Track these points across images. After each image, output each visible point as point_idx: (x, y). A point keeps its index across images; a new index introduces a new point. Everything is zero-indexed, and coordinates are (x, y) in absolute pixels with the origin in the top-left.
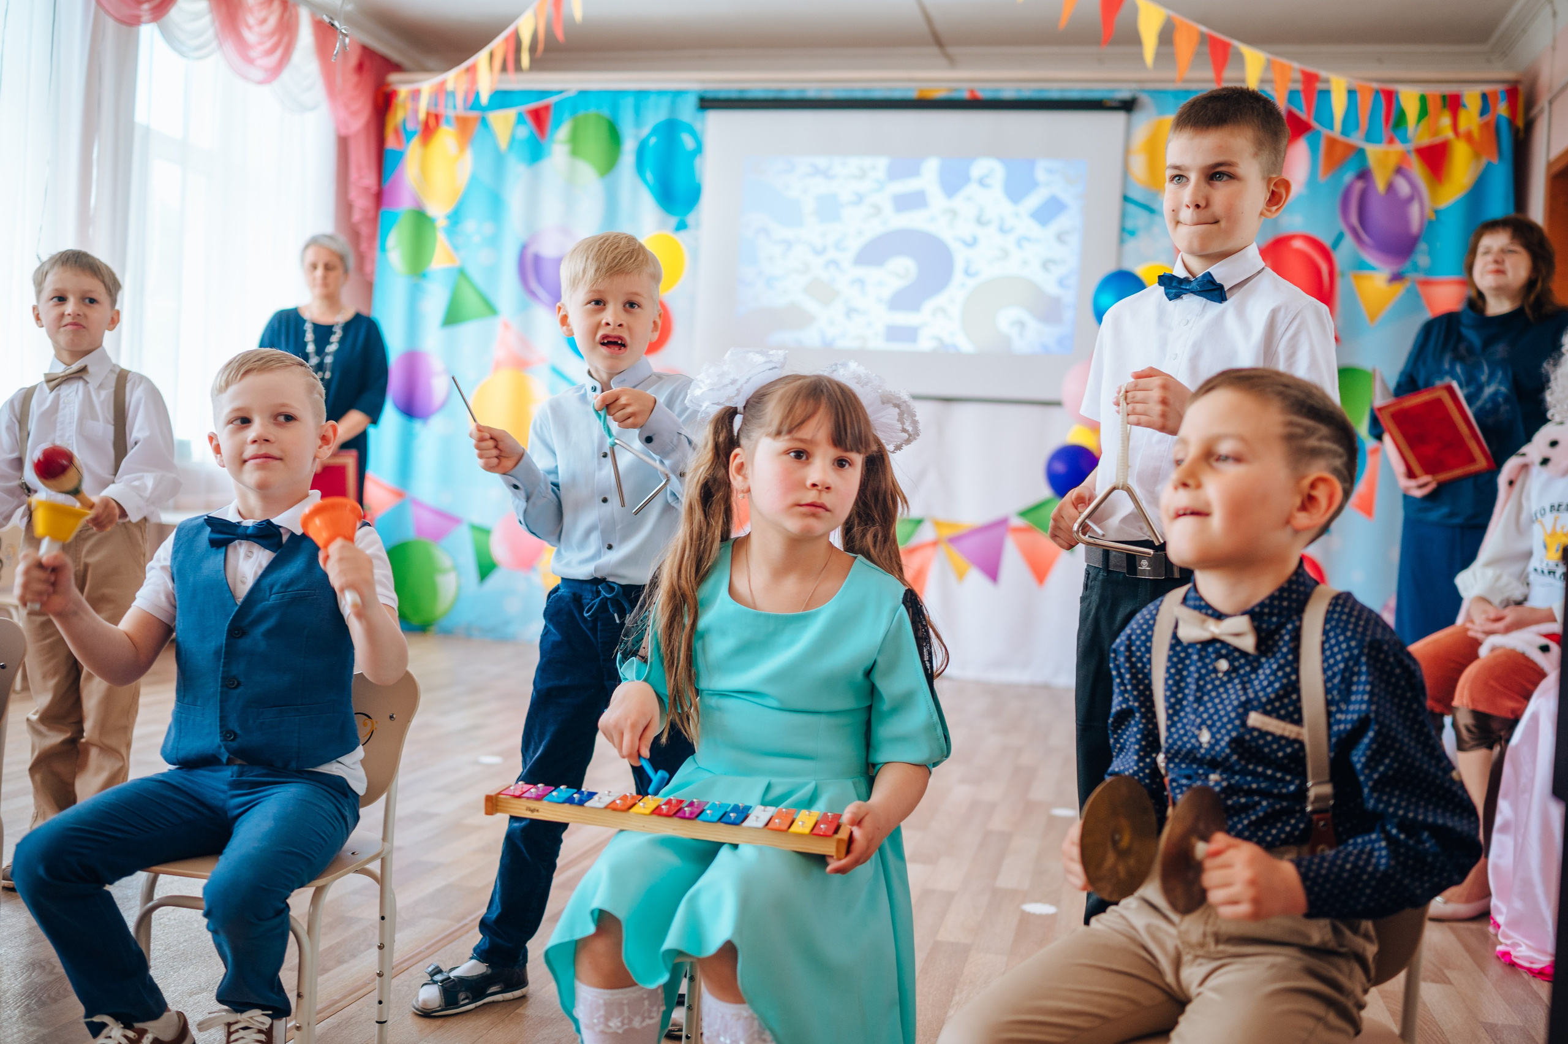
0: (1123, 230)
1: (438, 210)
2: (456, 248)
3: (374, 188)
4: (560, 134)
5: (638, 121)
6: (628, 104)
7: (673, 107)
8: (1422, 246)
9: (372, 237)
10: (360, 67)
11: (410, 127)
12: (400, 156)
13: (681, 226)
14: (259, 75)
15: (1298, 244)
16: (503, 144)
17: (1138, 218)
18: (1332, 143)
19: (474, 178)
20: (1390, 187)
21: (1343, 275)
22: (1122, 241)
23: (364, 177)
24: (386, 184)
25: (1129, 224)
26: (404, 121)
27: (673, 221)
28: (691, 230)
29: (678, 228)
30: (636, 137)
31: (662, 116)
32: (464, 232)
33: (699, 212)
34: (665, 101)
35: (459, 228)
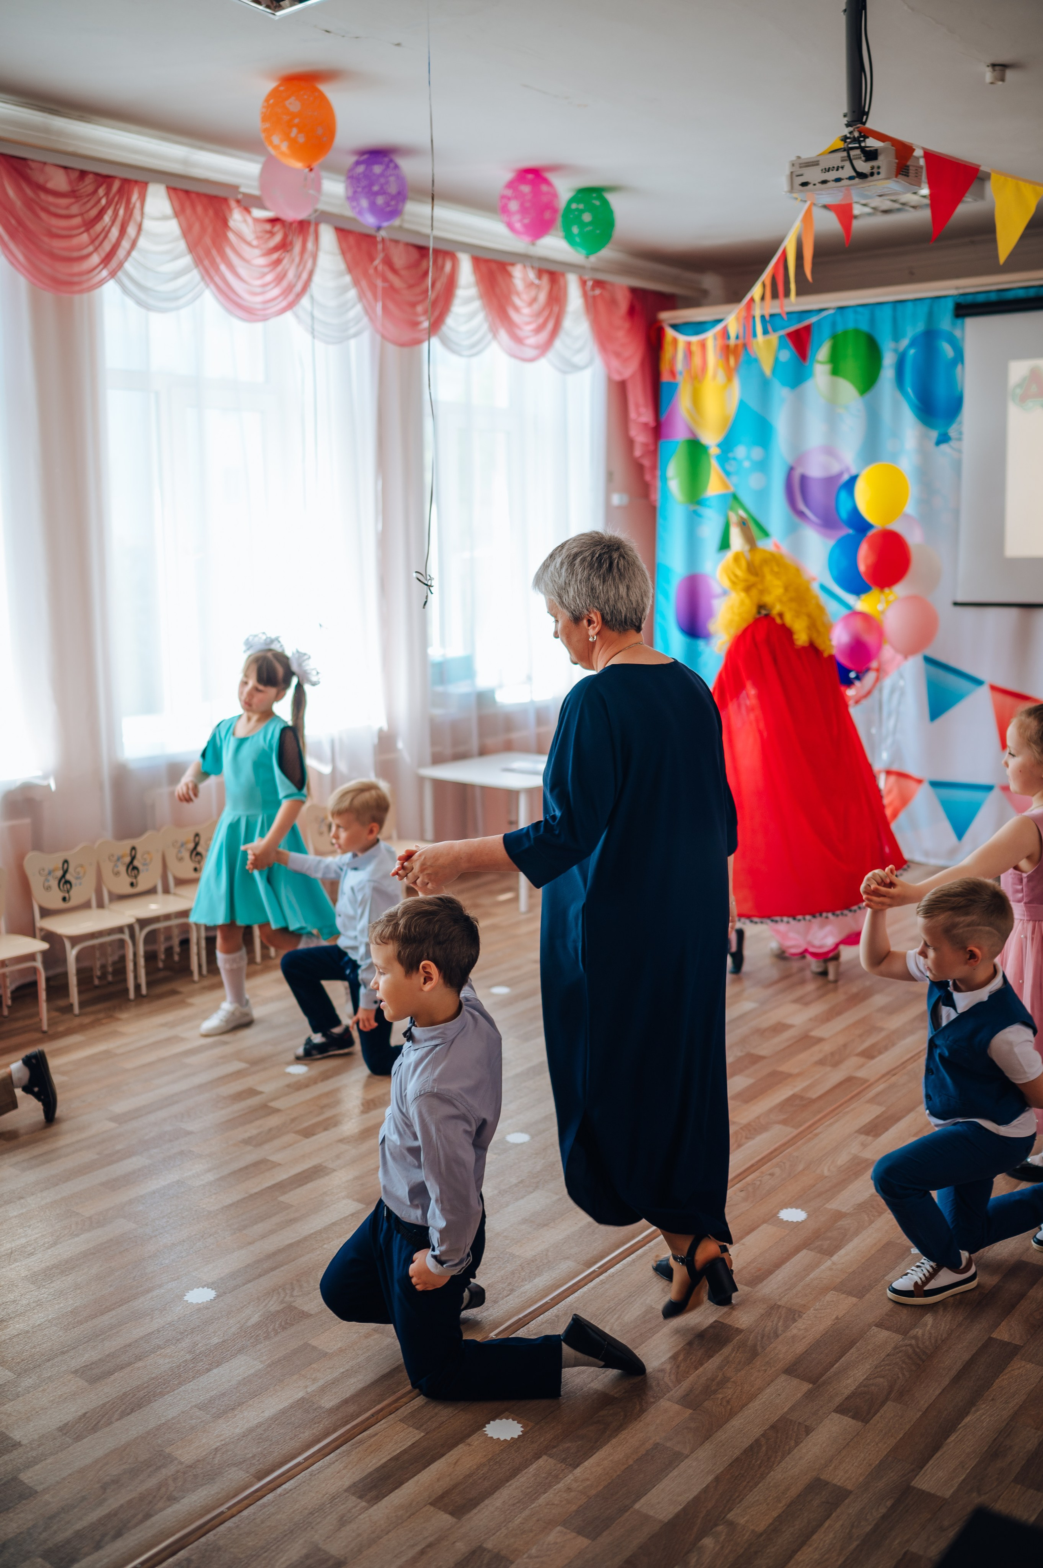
1: (711, 438)
2: (728, 474)
3: (652, 423)
4: (822, 353)
5: (896, 337)
6: (885, 316)
7: (931, 317)
9: (654, 467)
10: (632, 312)
12: (674, 387)
13: (944, 439)
14: (531, 353)
16: (768, 371)
19: (742, 404)
23: (642, 415)
24: (663, 416)
27: (934, 434)
28: (953, 443)
29: (939, 443)
30: (895, 350)
31: (920, 327)
32: (734, 459)
33: (961, 423)
34: (923, 310)
35: (730, 455)
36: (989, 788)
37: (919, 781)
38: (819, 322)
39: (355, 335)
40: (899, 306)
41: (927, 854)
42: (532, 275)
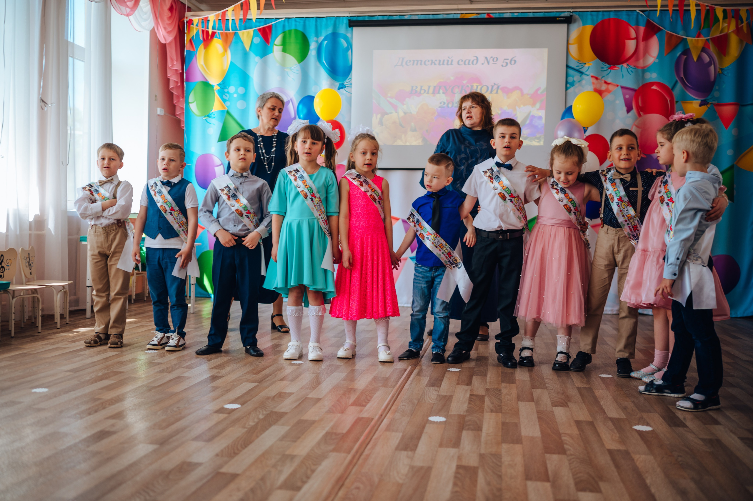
0: (567, 83)
1: (214, 81)
2: (224, 101)
3: (180, 72)
4: (278, 40)
5: (317, 35)
6: (312, 24)
7: (335, 26)
8: (716, 87)
10: (171, 9)
12: (192, 54)
13: (342, 86)
14: (126, 11)
15: (654, 87)
16: (247, 47)
17: (575, 77)
18: (670, 36)
19: (232, 64)
20: (700, 58)
21: (677, 102)
22: (567, 89)
23: (174, 65)
24: (186, 67)
25: (570, 79)
27: (337, 84)
28: (347, 89)
29: (339, 89)
30: (317, 41)
31: (330, 31)
32: (228, 92)
33: (351, 79)
34: (331, 23)
35: (226, 90)
38: (276, 24)
40: (318, 19)
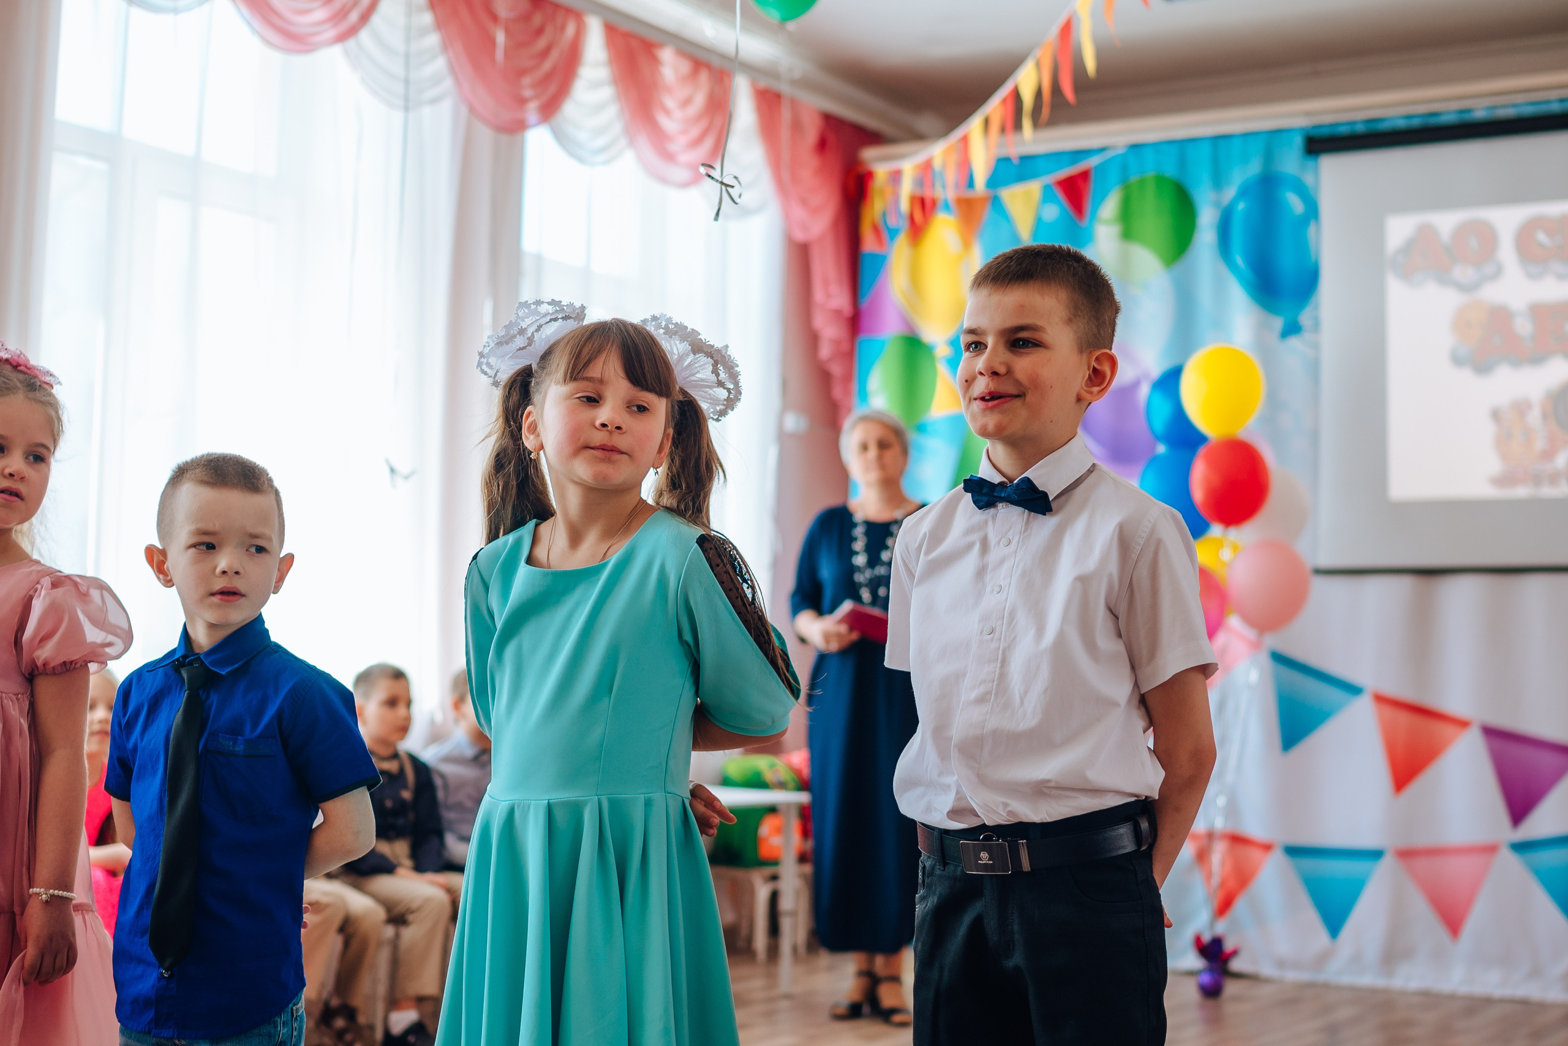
1: (936, 333)
3: (847, 311)
4: (1107, 208)
5: (1218, 183)
6: (1201, 158)
7: (1269, 157)
9: (848, 378)
10: (822, 145)
11: (892, 222)
12: (881, 261)
13: (1292, 329)
14: (683, 174)
16: (1025, 234)
23: (833, 296)
24: (864, 302)
26: (884, 215)
27: (1278, 323)
28: (1307, 336)
30: (1217, 204)
31: (1254, 168)
33: (1317, 305)
34: (1256, 148)
36: (1376, 855)
37: (1267, 847)
38: (1102, 167)
39: (434, 101)
41: (1281, 964)
42: (685, 67)
